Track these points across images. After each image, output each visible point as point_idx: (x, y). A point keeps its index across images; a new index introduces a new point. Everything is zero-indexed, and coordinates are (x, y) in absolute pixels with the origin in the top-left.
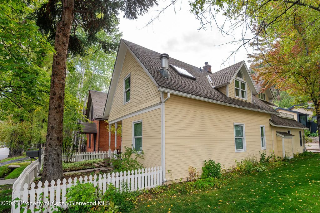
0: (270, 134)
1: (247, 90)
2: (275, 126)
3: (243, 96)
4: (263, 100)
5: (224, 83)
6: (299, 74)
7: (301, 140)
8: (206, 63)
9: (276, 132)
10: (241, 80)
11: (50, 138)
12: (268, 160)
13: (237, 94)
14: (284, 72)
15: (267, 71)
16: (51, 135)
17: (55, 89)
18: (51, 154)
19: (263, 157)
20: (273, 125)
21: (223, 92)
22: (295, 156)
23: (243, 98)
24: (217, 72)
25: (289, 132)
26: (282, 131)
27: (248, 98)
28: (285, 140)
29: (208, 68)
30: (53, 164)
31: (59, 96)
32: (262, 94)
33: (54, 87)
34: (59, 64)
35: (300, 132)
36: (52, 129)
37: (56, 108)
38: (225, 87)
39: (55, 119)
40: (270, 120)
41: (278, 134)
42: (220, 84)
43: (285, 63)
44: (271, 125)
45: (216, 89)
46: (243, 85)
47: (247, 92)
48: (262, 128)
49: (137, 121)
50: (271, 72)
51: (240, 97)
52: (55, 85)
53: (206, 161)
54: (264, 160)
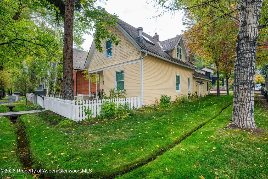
0: (193, 82)
1: (182, 54)
2: (196, 77)
3: (180, 58)
4: (189, 61)
5: (171, 48)
6: (210, 46)
7: (207, 87)
8: (156, 33)
9: (196, 81)
10: (180, 47)
11: (67, 79)
12: (192, 97)
13: (177, 57)
14: (202, 44)
15: (193, 42)
16: (67, 77)
17: (68, 45)
18: (68, 90)
19: (189, 95)
20: (194, 76)
21: (170, 54)
22: (204, 96)
23: (180, 59)
24: (165, 41)
25: (202, 82)
26: (198, 81)
27: (183, 59)
28: (200, 86)
29: (156, 37)
30: (70, 97)
31: (71, 50)
32: (188, 57)
33: (67, 43)
34: (69, 27)
35: (207, 82)
36: (68, 73)
37: (69, 58)
38: (171, 51)
39: (69, 66)
40: (193, 74)
41: (197, 82)
42: (168, 49)
43: (203, 39)
44: (193, 77)
45: (166, 52)
46: (180, 50)
47: (182, 55)
48: (189, 78)
49: (119, 70)
50: (195, 44)
51: (178, 58)
52: (68, 42)
53: (162, 95)
54: (190, 97)
